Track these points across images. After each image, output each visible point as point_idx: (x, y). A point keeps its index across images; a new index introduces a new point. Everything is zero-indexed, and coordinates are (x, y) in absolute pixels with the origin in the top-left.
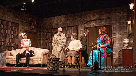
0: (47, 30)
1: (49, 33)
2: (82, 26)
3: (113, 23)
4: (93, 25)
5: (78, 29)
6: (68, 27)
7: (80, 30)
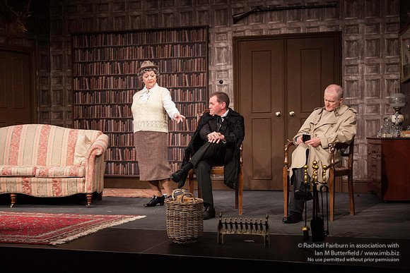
0: (76, 39)
1: (84, 50)
2: (227, 29)
3: (347, 26)
4: (271, 30)
5: (209, 42)
6: (169, 30)
7: (216, 45)
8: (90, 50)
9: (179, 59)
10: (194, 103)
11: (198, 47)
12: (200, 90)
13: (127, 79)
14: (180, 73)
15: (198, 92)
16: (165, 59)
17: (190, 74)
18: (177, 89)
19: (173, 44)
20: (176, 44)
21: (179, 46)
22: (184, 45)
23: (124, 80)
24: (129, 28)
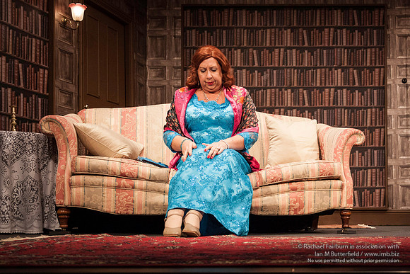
0: (188, 14)
6: (330, 8)
7: (397, 32)
8: (211, 30)
9: (345, 48)
10: (366, 108)
11: (372, 34)
12: (375, 91)
13: (266, 76)
14: (346, 67)
15: (372, 94)
16: (324, 48)
17: (360, 69)
18: (341, 88)
19: (336, 28)
20: (341, 28)
21: (344, 30)
22: (351, 30)
23: (262, 75)
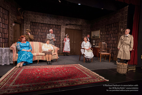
0: (31, 23)
2: (64, 26)
3: (83, 29)
4: (72, 28)
7: (62, 29)
8: (35, 26)
11: (59, 29)
12: (59, 37)
13: (43, 34)
17: (57, 34)
22: (56, 28)
24: (45, 23)
